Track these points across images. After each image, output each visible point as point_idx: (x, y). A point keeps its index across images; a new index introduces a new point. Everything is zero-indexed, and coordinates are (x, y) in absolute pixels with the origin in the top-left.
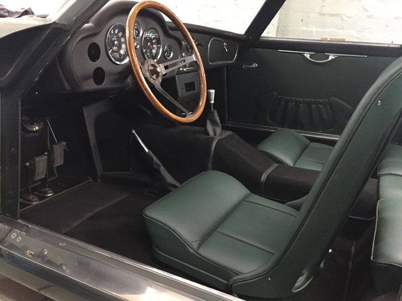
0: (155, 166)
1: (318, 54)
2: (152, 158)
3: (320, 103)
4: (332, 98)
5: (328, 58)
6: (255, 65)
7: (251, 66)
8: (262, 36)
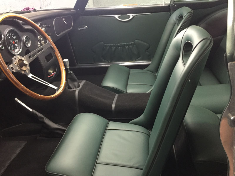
0: (40, 120)
1: (122, 15)
2: (36, 114)
3: (130, 45)
4: (136, 41)
5: (130, 17)
6: (86, 27)
7: (84, 28)
8: (86, 7)
